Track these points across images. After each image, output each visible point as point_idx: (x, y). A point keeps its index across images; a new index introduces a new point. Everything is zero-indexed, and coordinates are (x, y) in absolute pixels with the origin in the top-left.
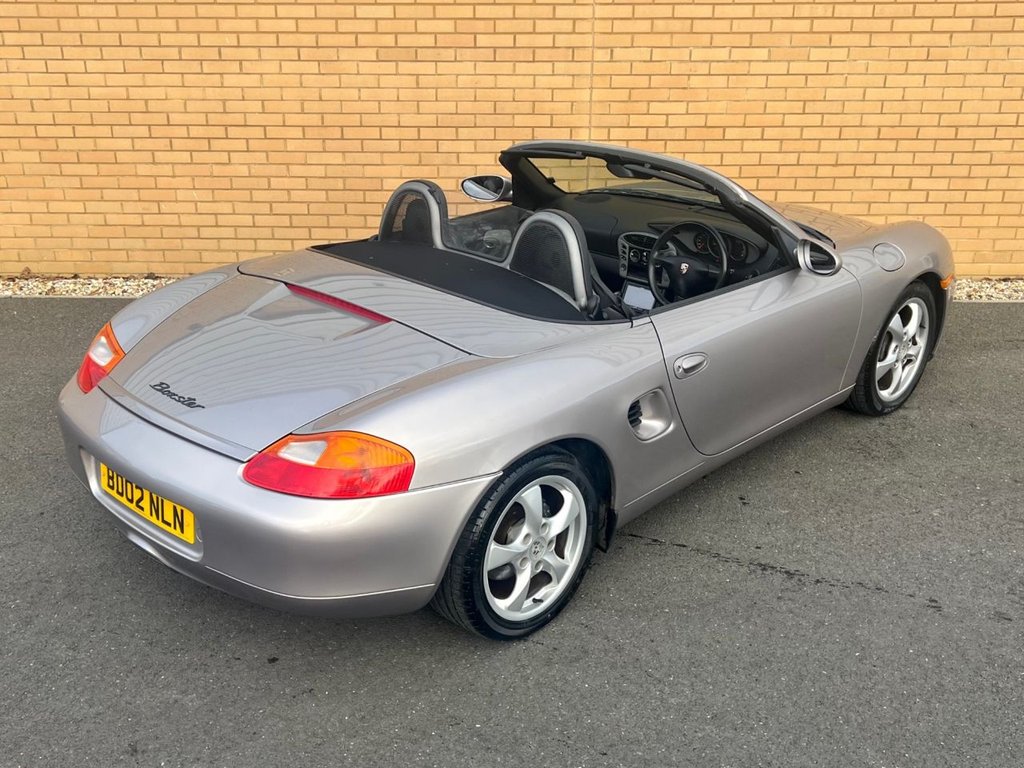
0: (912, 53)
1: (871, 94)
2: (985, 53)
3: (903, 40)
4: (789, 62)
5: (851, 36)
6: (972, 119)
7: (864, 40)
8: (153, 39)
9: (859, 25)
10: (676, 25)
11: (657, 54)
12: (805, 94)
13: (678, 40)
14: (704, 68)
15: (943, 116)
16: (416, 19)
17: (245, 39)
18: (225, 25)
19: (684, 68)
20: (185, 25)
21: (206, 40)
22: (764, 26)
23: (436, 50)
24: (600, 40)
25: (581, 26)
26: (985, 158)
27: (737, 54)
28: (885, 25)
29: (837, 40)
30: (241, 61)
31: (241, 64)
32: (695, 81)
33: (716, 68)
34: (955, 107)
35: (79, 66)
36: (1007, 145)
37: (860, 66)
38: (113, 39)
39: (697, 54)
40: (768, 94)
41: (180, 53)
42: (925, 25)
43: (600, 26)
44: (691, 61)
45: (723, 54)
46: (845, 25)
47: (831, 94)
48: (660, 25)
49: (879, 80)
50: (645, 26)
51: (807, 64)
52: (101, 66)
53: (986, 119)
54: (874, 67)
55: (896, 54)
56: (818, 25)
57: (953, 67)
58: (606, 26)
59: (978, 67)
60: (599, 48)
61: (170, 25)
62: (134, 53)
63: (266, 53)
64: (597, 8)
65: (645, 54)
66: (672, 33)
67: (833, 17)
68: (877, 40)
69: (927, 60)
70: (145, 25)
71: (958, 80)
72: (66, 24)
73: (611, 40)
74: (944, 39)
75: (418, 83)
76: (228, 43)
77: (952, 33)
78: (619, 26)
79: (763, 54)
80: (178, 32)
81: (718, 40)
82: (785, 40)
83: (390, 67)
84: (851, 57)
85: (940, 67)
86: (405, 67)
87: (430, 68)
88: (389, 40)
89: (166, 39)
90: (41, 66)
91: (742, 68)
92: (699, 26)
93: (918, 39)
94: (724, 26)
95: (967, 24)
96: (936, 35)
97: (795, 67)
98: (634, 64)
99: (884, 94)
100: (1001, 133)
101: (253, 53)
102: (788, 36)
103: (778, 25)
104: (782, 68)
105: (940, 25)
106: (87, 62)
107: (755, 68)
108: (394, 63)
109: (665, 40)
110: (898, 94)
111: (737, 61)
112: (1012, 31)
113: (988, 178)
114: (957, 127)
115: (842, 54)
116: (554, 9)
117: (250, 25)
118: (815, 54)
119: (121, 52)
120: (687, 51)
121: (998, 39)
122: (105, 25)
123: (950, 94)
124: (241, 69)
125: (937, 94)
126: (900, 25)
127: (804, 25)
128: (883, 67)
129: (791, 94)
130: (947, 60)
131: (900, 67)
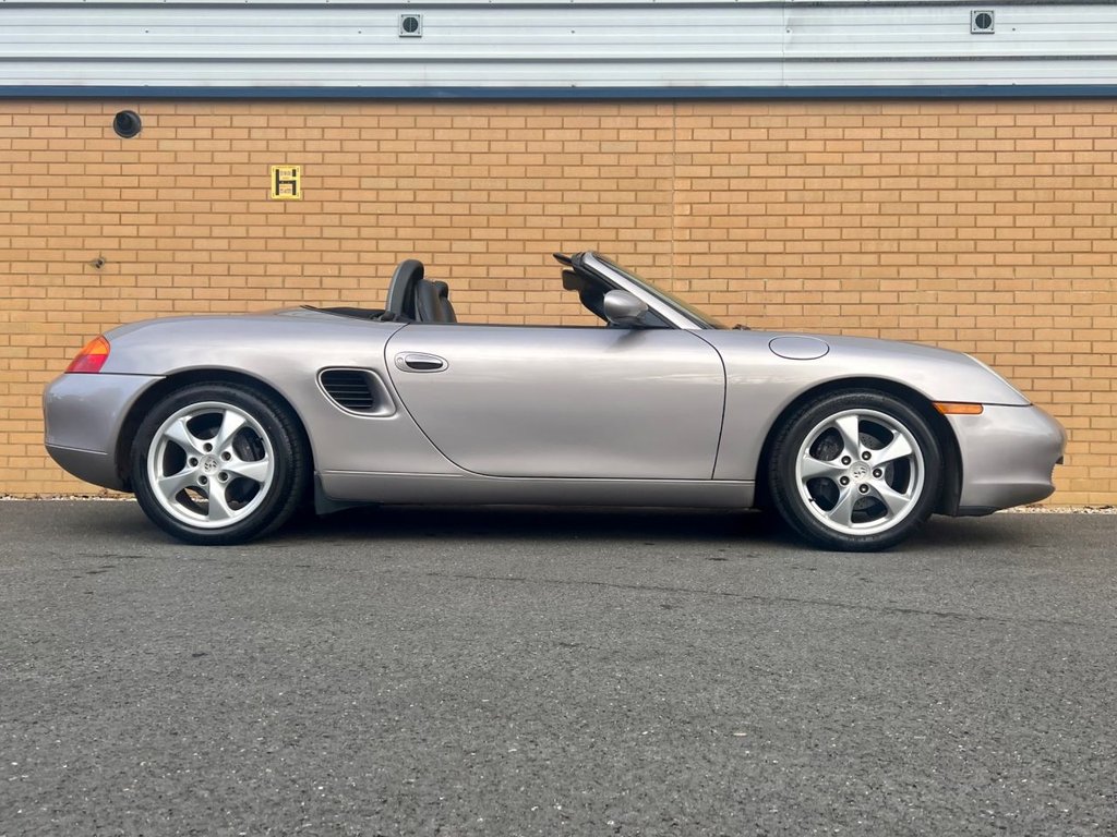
0: (980, 285)
1: (943, 322)
2: (1050, 284)
3: (969, 272)
4: (860, 292)
5: (918, 269)
6: (1047, 346)
7: (931, 272)
8: (260, 270)
9: (924, 259)
10: (751, 259)
11: (733, 285)
12: (879, 322)
13: (752, 272)
14: (779, 298)
15: (1017, 344)
16: (507, 253)
17: (346, 270)
18: (328, 257)
19: (758, 298)
20: (291, 257)
21: (309, 270)
22: (835, 259)
23: (525, 281)
24: (679, 272)
25: (661, 260)
26: (1066, 385)
27: (809, 285)
28: (950, 259)
29: (904, 272)
30: (340, 290)
31: (340, 292)
32: (770, 310)
33: (790, 298)
34: (1027, 334)
35: (187, 293)
36: (1085, 372)
37: (930, 296)
38: (222, 269)
39: (771, 285)
40: (842, 322)
41: (284, 282)
42: (989, 259)
43: (679, 260)
44: (765, 291)
45: (797, 285)
46: (911, 259)
47: (904, 322)
48: (735, 259)
49: (950, 310)
50: (721, 260)
51: (878, 294)
52: (208, 293)
53: (1059, 347)
54: (943, 297)
55: (963, 285)
56: (885, 259)
57: (1020, 297)
58: (684, 260)
59: (1045, 298)
60: (678, 279)
61: (277, 257)
62: (240, 282)
63: (365, 283)
64: (676, 244)
65: (722, 285)
66: (747, 266)
67: (899, 252)
68: (943, 273)
69: (994, 291)
70: (253, 257)
71: (1027, 310)
72: (180, 256)
73: (691, 272)
74: (1007, 272)
75: (507, 311)
76: (330, 273)
77: (1014, 266)
78: (696, 260)
79: (835, 285)
80: (284, 263)
81: (791, 272)
82: (856, 272)
83: (482, 296)
84: (920, 288)
85: (1008, 297)
86: (494, 296)
87: (519, 297)
88: (482, 272)
89: (272, 269)
90: (151, 293)
91: (817, 298)
92: (771, 260)
93: (982, 272)
94: (796, 260)
95: (1028, 259)
96: (1002, 269)
97: (867, 297)
98: (712, 294)
99: (956, 322)
100: (1078, 360)
101: (353, 283)
102: (858, 268)
103: (847, 259)
104: (855, 297)
105: (1001, 259)
106: (195, 290)
107: (828, 298)
108: (485, 293)
109: (741, 272)
110: (970, 322)
111: (810, 291)
112: (1072, 265)
113: (1072, 405)
114: (1033, 354)
115: (911, 285)
116: (636, 245)
117: (352, 258)
118: (884, 285)
119: (228, 281)
120: (762, 282)
121: (1059, 272)
122: (217, 256)
123: (1020, 322)
124: (340, 297)
125: (1008, 322)
126: (963, 259)
127: (872, 259)
128: (951, 297)
129: (865, 321)
130: (1013, 291)
131: (969, 297)
